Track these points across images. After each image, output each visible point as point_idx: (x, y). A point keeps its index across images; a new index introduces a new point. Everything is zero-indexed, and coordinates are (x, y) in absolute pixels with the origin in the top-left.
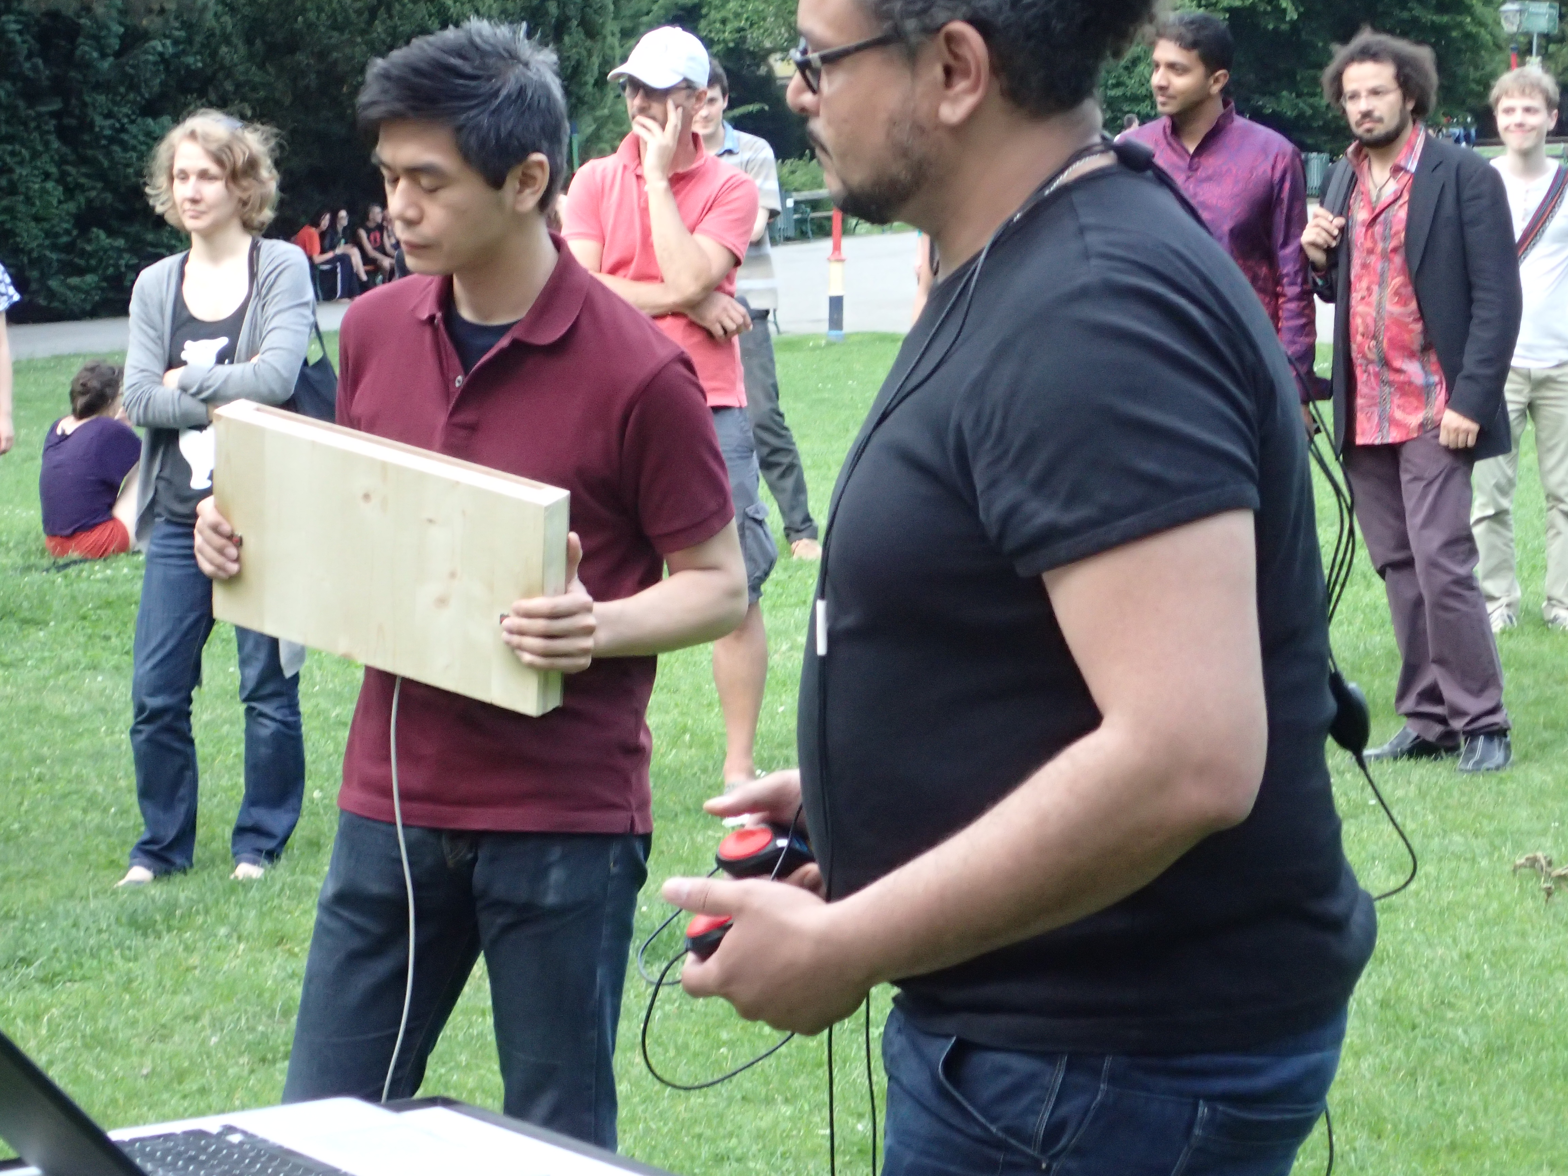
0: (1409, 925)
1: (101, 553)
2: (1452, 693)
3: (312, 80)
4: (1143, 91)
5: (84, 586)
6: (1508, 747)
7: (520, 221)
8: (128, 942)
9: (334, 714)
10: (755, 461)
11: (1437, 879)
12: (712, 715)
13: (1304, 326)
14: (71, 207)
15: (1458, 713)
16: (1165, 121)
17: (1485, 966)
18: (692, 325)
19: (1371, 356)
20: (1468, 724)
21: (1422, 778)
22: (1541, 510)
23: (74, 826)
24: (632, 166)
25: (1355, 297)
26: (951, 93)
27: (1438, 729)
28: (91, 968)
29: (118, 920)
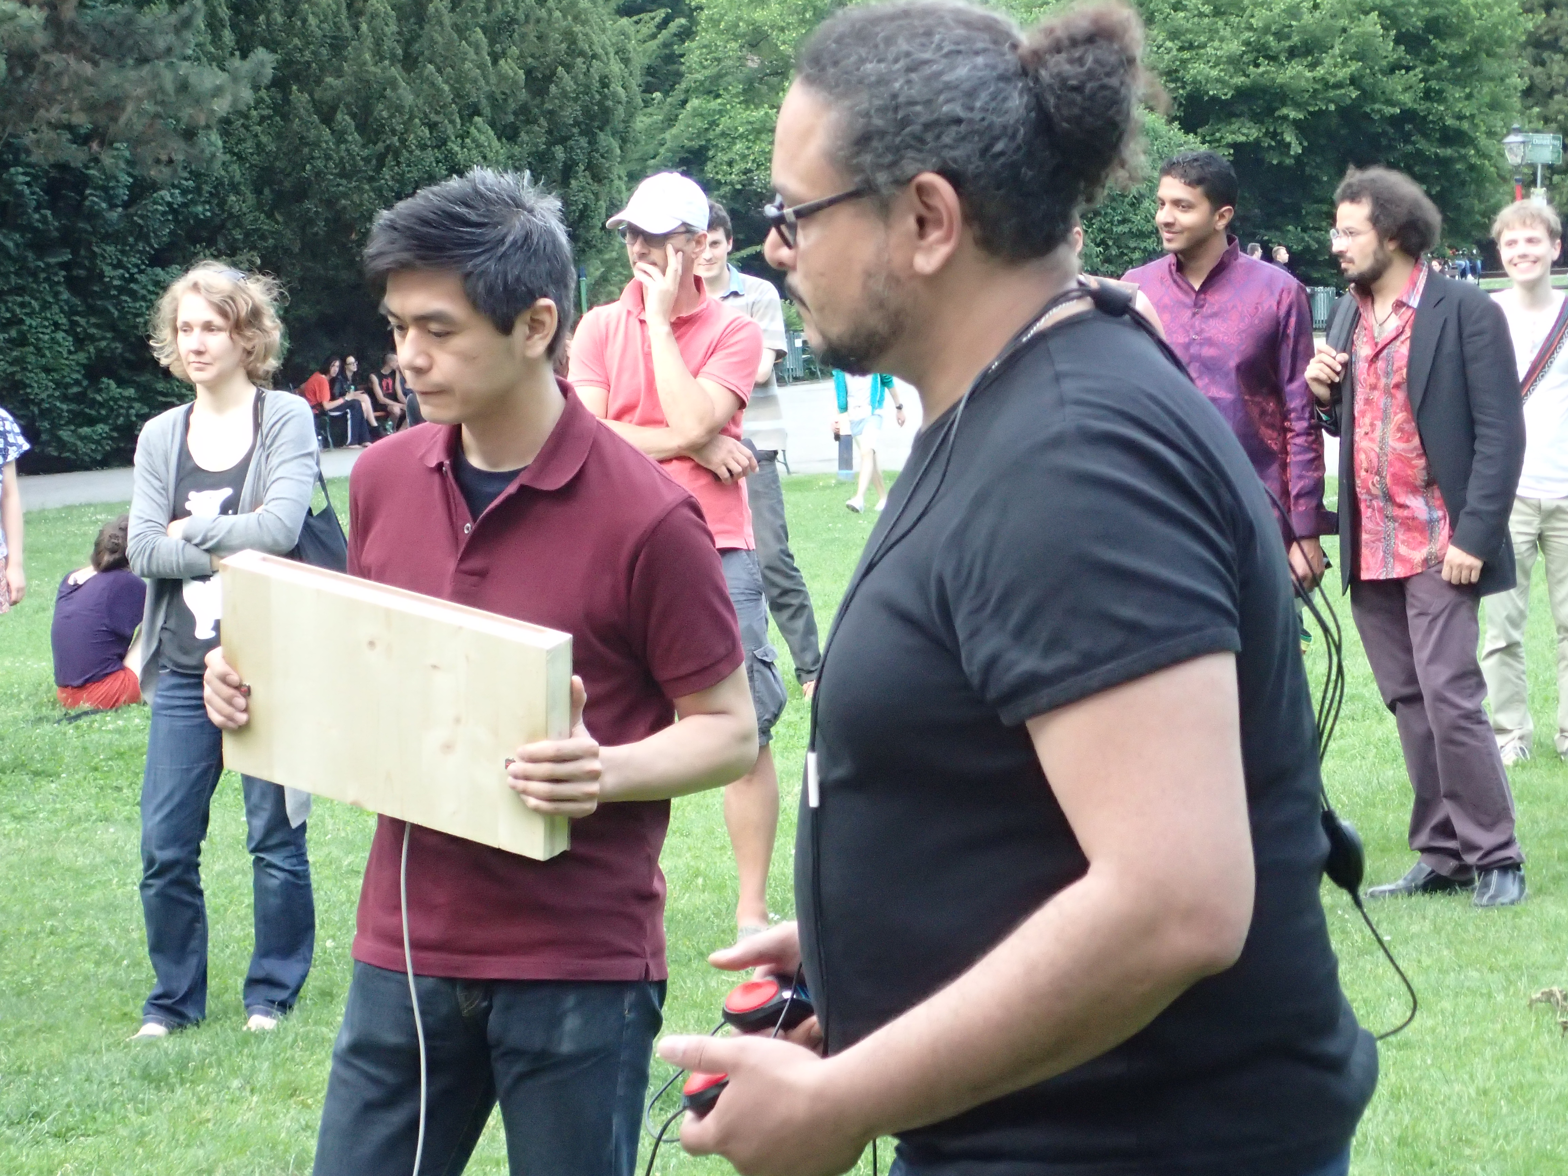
0: (1425, 1062)
1: (112, 704)
2: (1464, 827)
3: (320, 227)
4: (1148, 228)
5: (95, 737)
6: (1522, 880)
7: (530, 366)
8: (141, 1096)
9: (346, 863)
10: (765, 605)
11: (1453, 1015)
12: (725, 858)
13: (1312, 461)
14: (81, 357)
15: (1471, 847)
16: (1170, 259)
17: (1502, 1103)
18: (698, 467)
19: (1374, 491)
20: (1481, 859)
21: (1436, 914)
22: (1552, 641)
23: (87, 979)
24: (635, 312)
25: (1359, 432)
26: (924, 243)
27: (1453, 863)
28: (104, 1122)
29: (130, 1072)
